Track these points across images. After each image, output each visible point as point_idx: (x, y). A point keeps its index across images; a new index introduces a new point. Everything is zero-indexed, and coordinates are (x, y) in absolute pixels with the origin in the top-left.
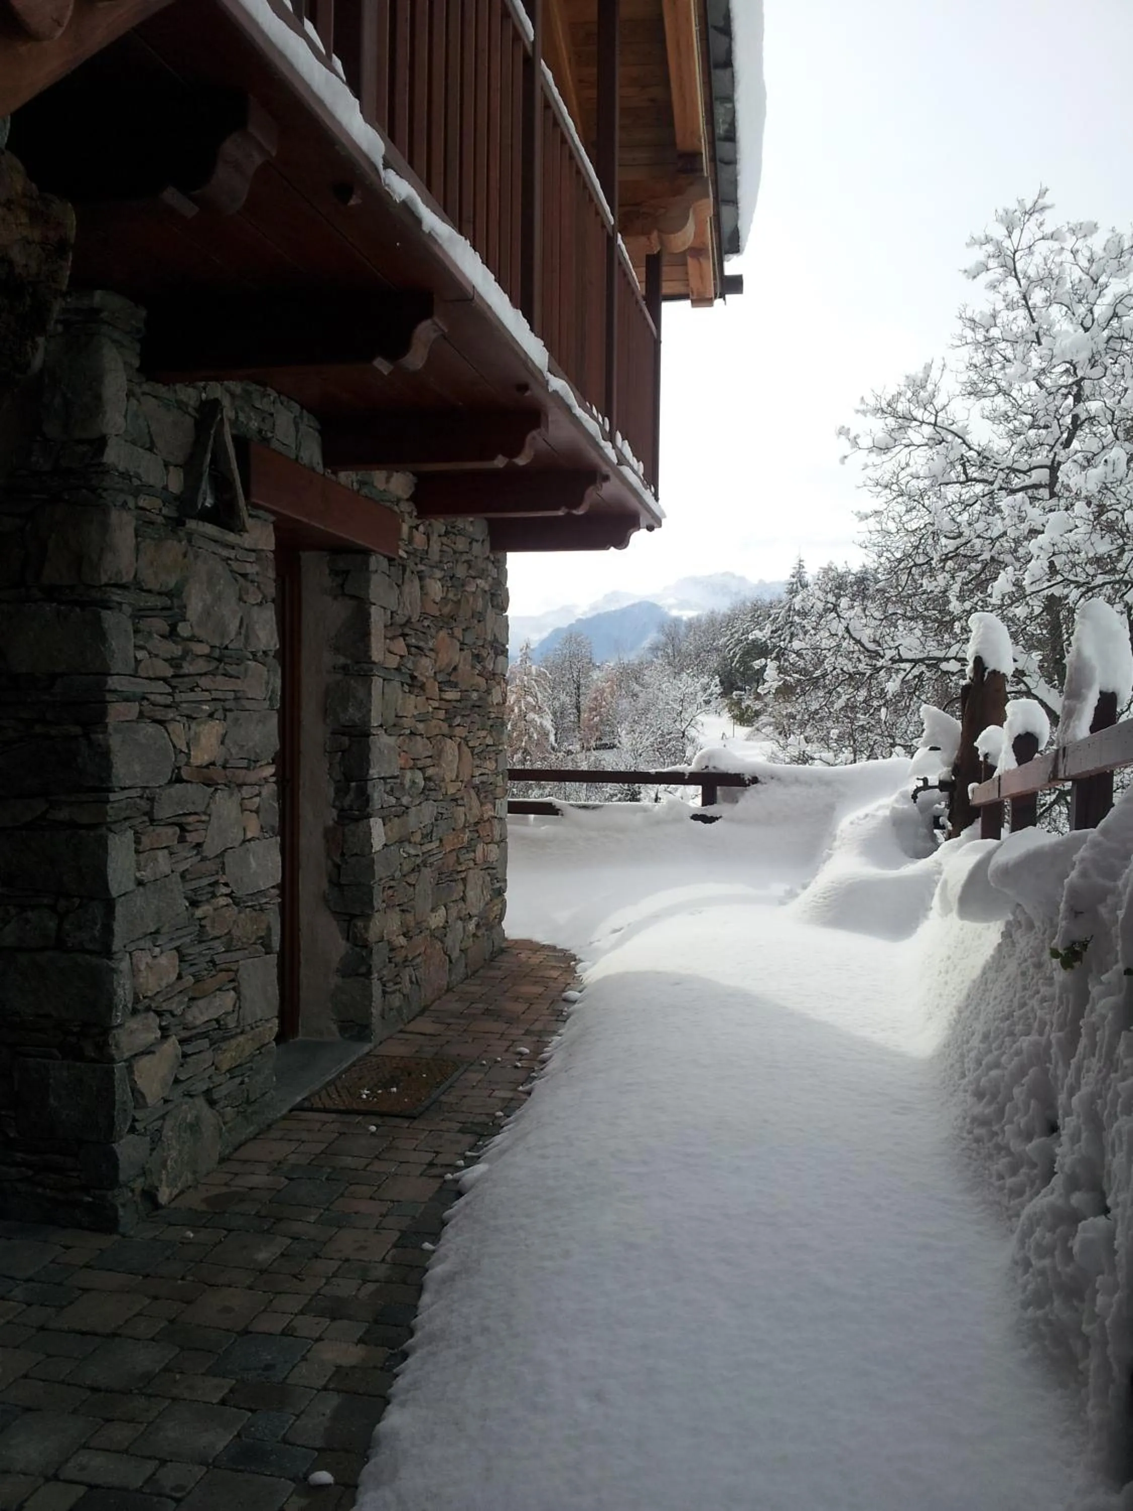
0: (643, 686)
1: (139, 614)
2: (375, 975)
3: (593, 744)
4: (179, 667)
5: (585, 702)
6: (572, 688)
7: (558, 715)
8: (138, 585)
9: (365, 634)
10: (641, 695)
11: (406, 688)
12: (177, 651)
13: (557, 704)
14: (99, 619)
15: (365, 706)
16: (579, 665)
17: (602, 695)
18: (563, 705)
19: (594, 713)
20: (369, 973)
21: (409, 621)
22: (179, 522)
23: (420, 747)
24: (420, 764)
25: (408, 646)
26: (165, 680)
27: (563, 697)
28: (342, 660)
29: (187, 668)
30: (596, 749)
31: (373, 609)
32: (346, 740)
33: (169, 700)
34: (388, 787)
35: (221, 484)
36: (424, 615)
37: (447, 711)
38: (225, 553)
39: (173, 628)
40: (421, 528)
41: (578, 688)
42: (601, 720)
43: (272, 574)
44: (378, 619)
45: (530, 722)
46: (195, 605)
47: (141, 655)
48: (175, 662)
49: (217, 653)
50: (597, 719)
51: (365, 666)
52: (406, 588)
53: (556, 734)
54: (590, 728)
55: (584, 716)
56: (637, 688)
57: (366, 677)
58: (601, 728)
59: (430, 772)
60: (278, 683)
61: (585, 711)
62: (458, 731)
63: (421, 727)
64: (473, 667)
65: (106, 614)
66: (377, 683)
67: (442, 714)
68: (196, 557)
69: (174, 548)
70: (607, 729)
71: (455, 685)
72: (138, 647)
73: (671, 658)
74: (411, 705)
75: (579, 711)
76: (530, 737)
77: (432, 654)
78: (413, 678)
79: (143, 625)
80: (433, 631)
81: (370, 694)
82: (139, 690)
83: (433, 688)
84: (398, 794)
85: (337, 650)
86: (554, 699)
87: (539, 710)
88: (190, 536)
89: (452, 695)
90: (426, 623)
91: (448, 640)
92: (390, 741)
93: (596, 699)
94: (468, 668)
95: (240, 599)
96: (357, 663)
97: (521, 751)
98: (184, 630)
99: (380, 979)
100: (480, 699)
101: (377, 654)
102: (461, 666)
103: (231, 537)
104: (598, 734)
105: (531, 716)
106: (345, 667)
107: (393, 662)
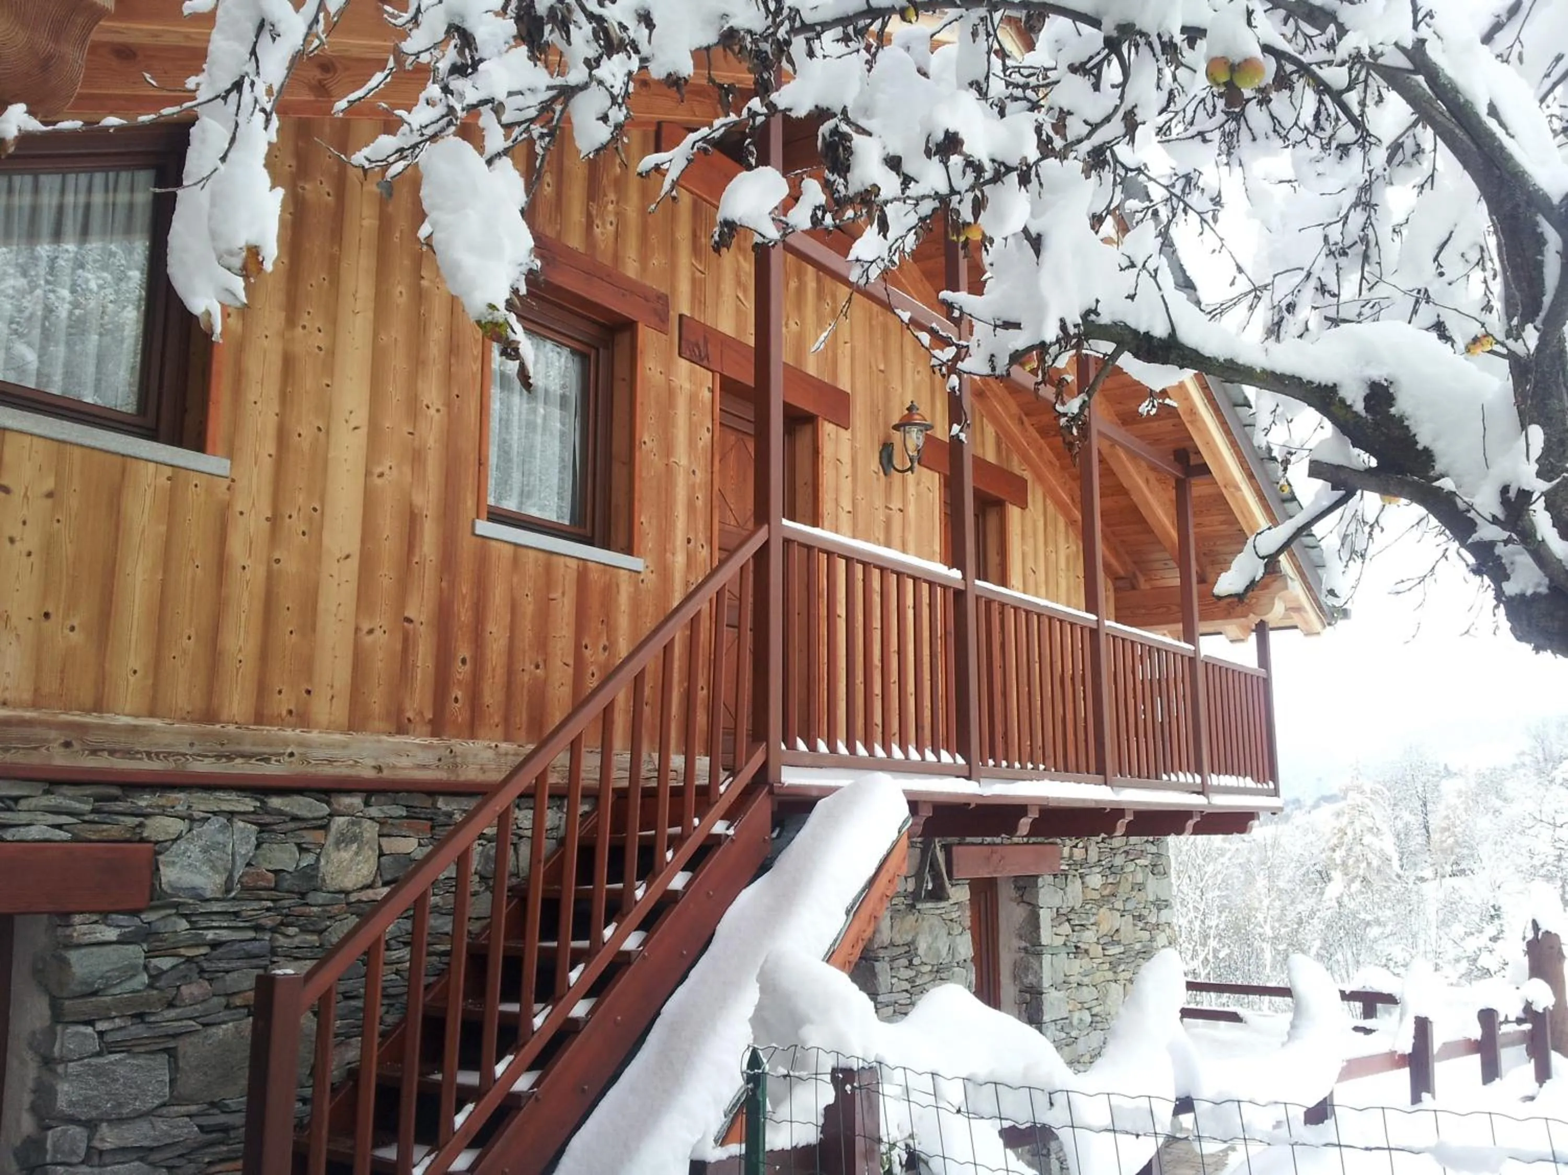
0: (1505, 800)
1: (893, 959)
2: (1053, 1156)
3: (1448, 869)
4: (914, 982)
5: (1435, 822)
6: (1418, 804)
7: (1401, 837)
8: (892, 944)
9: (1037, 927)
10: (1503, 810)
11: (1072, 956)
12: (913, 973)
13: (1400, 825)
14: (873, 967)
15: (1038, 975)
16: (1424, 779)
17: (1454, 812)
18: (1407, 824)
19: (1447, 834)
20: (1048, 1155)
21: (1073, 909)
22: (913, 906)
23: (1087, 994)
24: (1086, 1006)
25: (1073, 926)
26: (907, 991)
27: (1407, 816)
28: (1023, 944)
29: (918, 982)
30: (1453, 875)
31: (1041, 912)
32: (1028, 996)
33: (908, 1001)
34: (1059, 1027)
35: (937, 877)
36: (1085, 902)
37: (1110, 963)
38: (939, 912)
39: (911, 961)
40: (1080, 845)
41: (1425, 805)
42: (1456, 842)
43: (968, 913)
44: (1045, 916)
45: (1368, 846)
46: (922, 946)
47: (894, 980)
48: (911, 980)
49: (935, 968)
50: (1451, 841)
51: (1039, 948)
52: (1068, 889)
53: (1401, 859)
54: (1443, 851)
55: (1435, 837)
56: (1498, 803)
57: (1039, 954)
58: (1457, 850)
59: (1094, 1011)
60: (973, 977)
61: (1435, 832)
62: (1122, 976)
63: (1086, 980)
64: (1135, 925)
65: (877, 964)
66: (1046, 959)
67: (1107, 966)
68: (923, 919)
69: (911, 919)
70: (1465, 851)
71: (1119, 942)
72: (893, 977)
73: (1542, 764)
74: (1076, 967)
75: (1428, 832)
76: (1369, 864)
77: (1094, 928)
78: (1077, 947)
79: (895, 965)
80: (1094, 911)
81: (1041, 967)
82: (893, 1000)
83: (1096, 950)
84: (1067, 1030)
85: (1021, 937)
86: (1396, 818)
87: (1376, 831)
88: (919, 911)
89: (1114, 950)
90: (1088, 907)
91: (1108, 913)
92: (1061, 994)
93: (1447, 817)
94: (1130, 927)
95: (949, 934)
96: (1034, 946)
97: (1359, 880)
98: (916, 961)
99: (1058, 1159)
100: (1144, 947)
101: (1045, 940)
102: (1122, 928)
103: (942, 904)
104: (1454, 857)
105: (1368, 839)
106: (1025, 949)
107: (1060, 941)
